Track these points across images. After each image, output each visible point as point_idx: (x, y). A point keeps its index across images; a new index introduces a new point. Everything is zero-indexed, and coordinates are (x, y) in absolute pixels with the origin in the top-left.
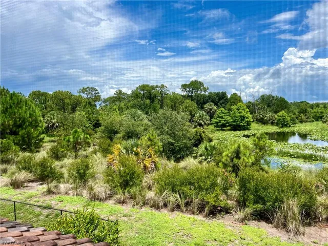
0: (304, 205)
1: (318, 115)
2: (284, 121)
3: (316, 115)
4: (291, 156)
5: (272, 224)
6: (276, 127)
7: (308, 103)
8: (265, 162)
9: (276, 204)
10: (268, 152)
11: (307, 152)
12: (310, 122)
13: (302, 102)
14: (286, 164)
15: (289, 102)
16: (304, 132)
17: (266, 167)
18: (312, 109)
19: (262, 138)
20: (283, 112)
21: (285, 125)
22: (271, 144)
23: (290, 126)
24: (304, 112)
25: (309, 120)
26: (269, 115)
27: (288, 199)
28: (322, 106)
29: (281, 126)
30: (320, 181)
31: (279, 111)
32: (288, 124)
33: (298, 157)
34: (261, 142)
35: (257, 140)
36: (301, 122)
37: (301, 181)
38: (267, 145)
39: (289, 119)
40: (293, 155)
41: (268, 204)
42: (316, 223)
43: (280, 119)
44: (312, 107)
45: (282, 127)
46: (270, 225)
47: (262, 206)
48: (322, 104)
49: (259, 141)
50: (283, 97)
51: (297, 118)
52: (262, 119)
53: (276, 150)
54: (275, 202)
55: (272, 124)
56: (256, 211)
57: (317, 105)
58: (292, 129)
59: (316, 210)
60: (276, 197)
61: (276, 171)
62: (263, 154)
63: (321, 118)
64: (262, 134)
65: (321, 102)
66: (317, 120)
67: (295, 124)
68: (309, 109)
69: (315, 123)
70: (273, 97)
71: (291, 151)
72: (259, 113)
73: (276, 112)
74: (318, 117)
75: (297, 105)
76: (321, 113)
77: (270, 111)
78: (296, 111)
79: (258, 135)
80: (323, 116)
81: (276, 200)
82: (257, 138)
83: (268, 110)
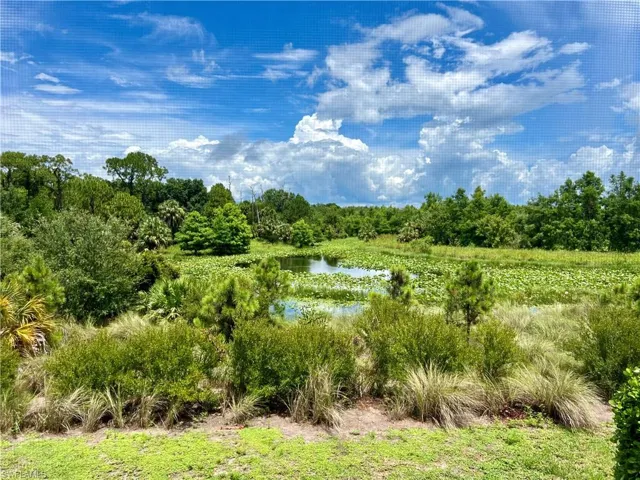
0: (339, 375)
1: (352, 227)
2: (304, 236)
3: (349, 227)
4: (317, 296)
5: (289, 416)
6: (292, 248)
7: (338, 207)
8: (276, 309)
9: (297, 379)
10: (281, 291)
11: (339, 287)
12: (342, 238)
13: (329, 205)
14: (310, 309)
15: (311, 204)
16: (334, 254)
17: (277, 318)
18: (344, 216)
19: (271, 267)
20: (303, 221)
21: (305, 244)
22: (286, 276)
23: (313, 245)
24: (332, 221)
25: (339, 235)
26: (279, 226)
27: (315, 368)
28: (357, 212)
29: (299, 244)
30: (358, 332)
31: (296, 220)
32: (309, 241)
33: (325, 297)
34: (270, 273)
35: (262, 270)
36: (330, 238)
37: (333, 335)
38: (279, 278)
39: (311, 232)
40: (318, 294)
41: (284, 382)
42: (355, 401)
43: (298, 234)
44: (344, 212)
45: (301, 247)
46: (287, 418)
47: (273, 388)
48: (357, 209)
49: (266, 272)
50: (301, 195)
51: (323, 231)
52: (269, 233)
53: (293, 286)
54: (294, 377)
55: (285, 241)
56: (264, 399)
57: (351, 211)
58: (316, 250)
59: (355, 381)
60: (297, 368)
61: (296, 323)
62: (272, 295)
63: (357, 231)
64: (270, 260)
65: (356, 205)
66: (351, 235)
67: (320, 241)
68: (340, 217)
69: (349, 239)
70: (286, 194)
71: (316, 287)
72: (263, 222)
73: (290, 221)
74: (353, 230)
75: (322, 209)
76: (357, 223)
77: (282, 219)
78: (321, 220)
79: (264, 261)
80: (359, 228)
81: (297, 373)
82: (263, 267)
83: (279, 216)
